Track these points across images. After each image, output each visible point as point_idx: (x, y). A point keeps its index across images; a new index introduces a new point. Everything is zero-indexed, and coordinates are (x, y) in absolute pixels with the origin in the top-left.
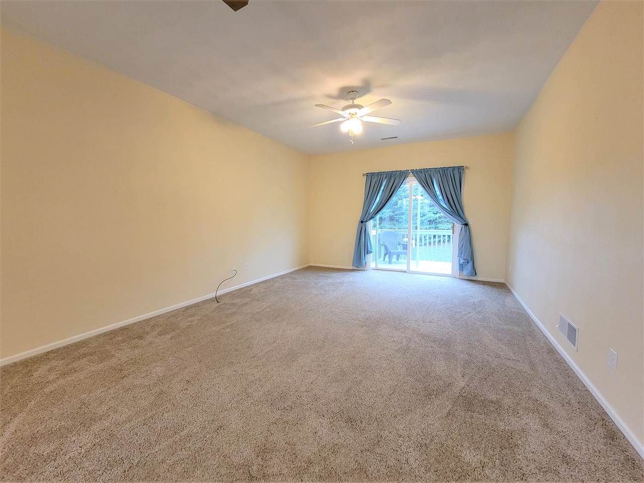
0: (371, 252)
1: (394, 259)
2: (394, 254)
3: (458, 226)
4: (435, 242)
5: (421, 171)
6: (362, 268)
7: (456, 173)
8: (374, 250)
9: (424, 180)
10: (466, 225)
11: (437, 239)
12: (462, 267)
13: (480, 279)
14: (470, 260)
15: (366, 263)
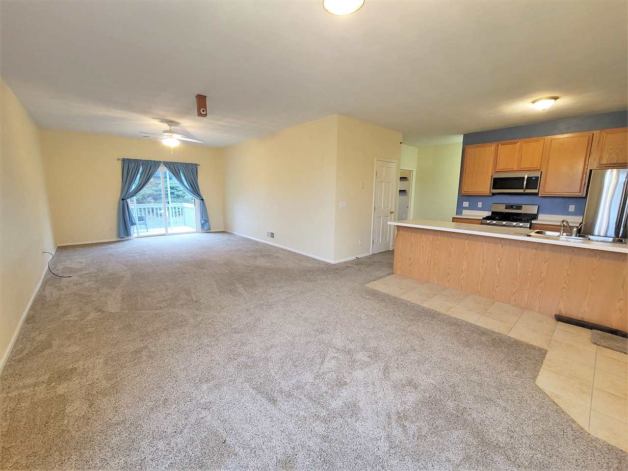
0: (135, 224)
3: (198, 201)
5: (171, 163)
7: (194, 167)
8: (137, 222)
9: (172, 168)
10: (203, 200)
12: (203, 225)
13: (212, 231)
15: (131, 233)
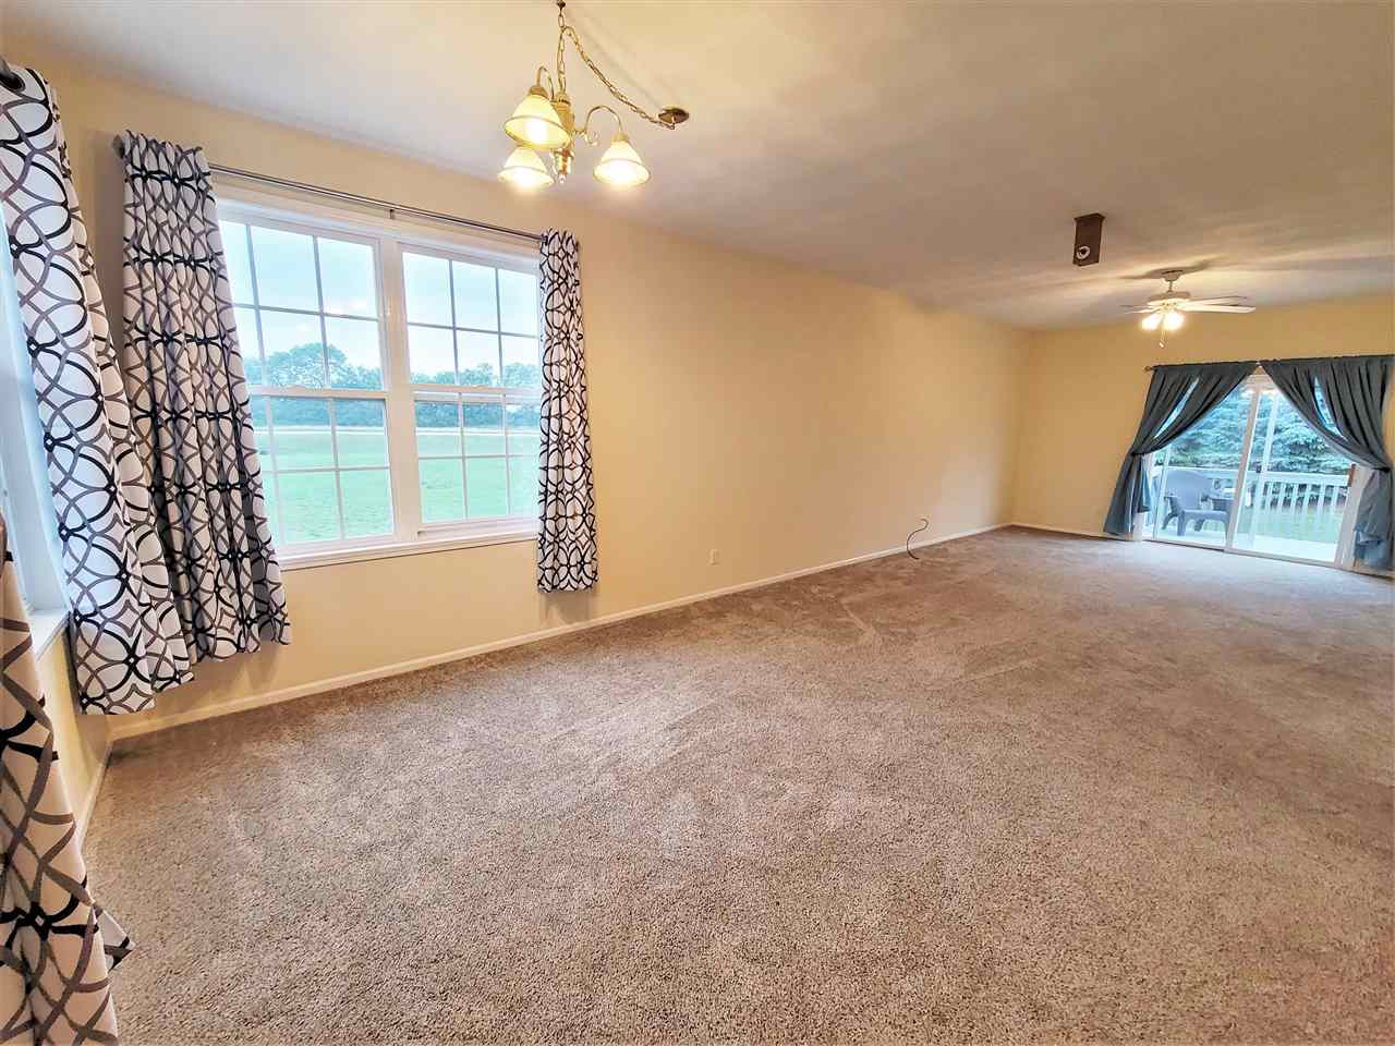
0: (1147, 509)
1: (1190, 528)
2: (1194, 516)
3: (1366, 472)
4: (1301, 499)
5: (1284, 363)
6: (1124, 537)
7: (1375, 369)
8: (1152, 505)
9: (1290, 381)
10: (1386, 469)
11: (1308, 493)
12: (1361, 550)
14: (1383, 537)
15: (1132, 528)
